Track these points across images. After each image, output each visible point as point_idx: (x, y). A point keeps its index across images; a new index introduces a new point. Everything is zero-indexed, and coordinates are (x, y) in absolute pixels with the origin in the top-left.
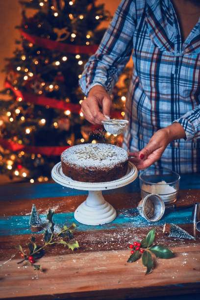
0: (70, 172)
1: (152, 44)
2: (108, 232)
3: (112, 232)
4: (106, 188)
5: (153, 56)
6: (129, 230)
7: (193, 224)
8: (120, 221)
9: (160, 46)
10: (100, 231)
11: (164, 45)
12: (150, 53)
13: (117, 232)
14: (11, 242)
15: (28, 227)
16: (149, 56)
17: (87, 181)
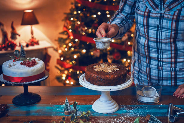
0: (89, 79)
1: (144, 6)
2: (112, 118)
3: (114, 118)
4: (111, 90)
5: (144, 13)
6: (125, 118)
7: (168, 117)
8: (120, 112)
9: (149, 7)
10: (107, 117)
11: (152, 6)
12: (143, 12)
13: (117, 119)
14: (52, 120)
15: (63, 112)
16: (142, 13)
17: (99, 85)
